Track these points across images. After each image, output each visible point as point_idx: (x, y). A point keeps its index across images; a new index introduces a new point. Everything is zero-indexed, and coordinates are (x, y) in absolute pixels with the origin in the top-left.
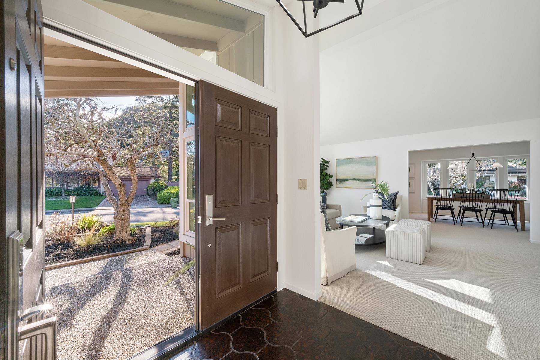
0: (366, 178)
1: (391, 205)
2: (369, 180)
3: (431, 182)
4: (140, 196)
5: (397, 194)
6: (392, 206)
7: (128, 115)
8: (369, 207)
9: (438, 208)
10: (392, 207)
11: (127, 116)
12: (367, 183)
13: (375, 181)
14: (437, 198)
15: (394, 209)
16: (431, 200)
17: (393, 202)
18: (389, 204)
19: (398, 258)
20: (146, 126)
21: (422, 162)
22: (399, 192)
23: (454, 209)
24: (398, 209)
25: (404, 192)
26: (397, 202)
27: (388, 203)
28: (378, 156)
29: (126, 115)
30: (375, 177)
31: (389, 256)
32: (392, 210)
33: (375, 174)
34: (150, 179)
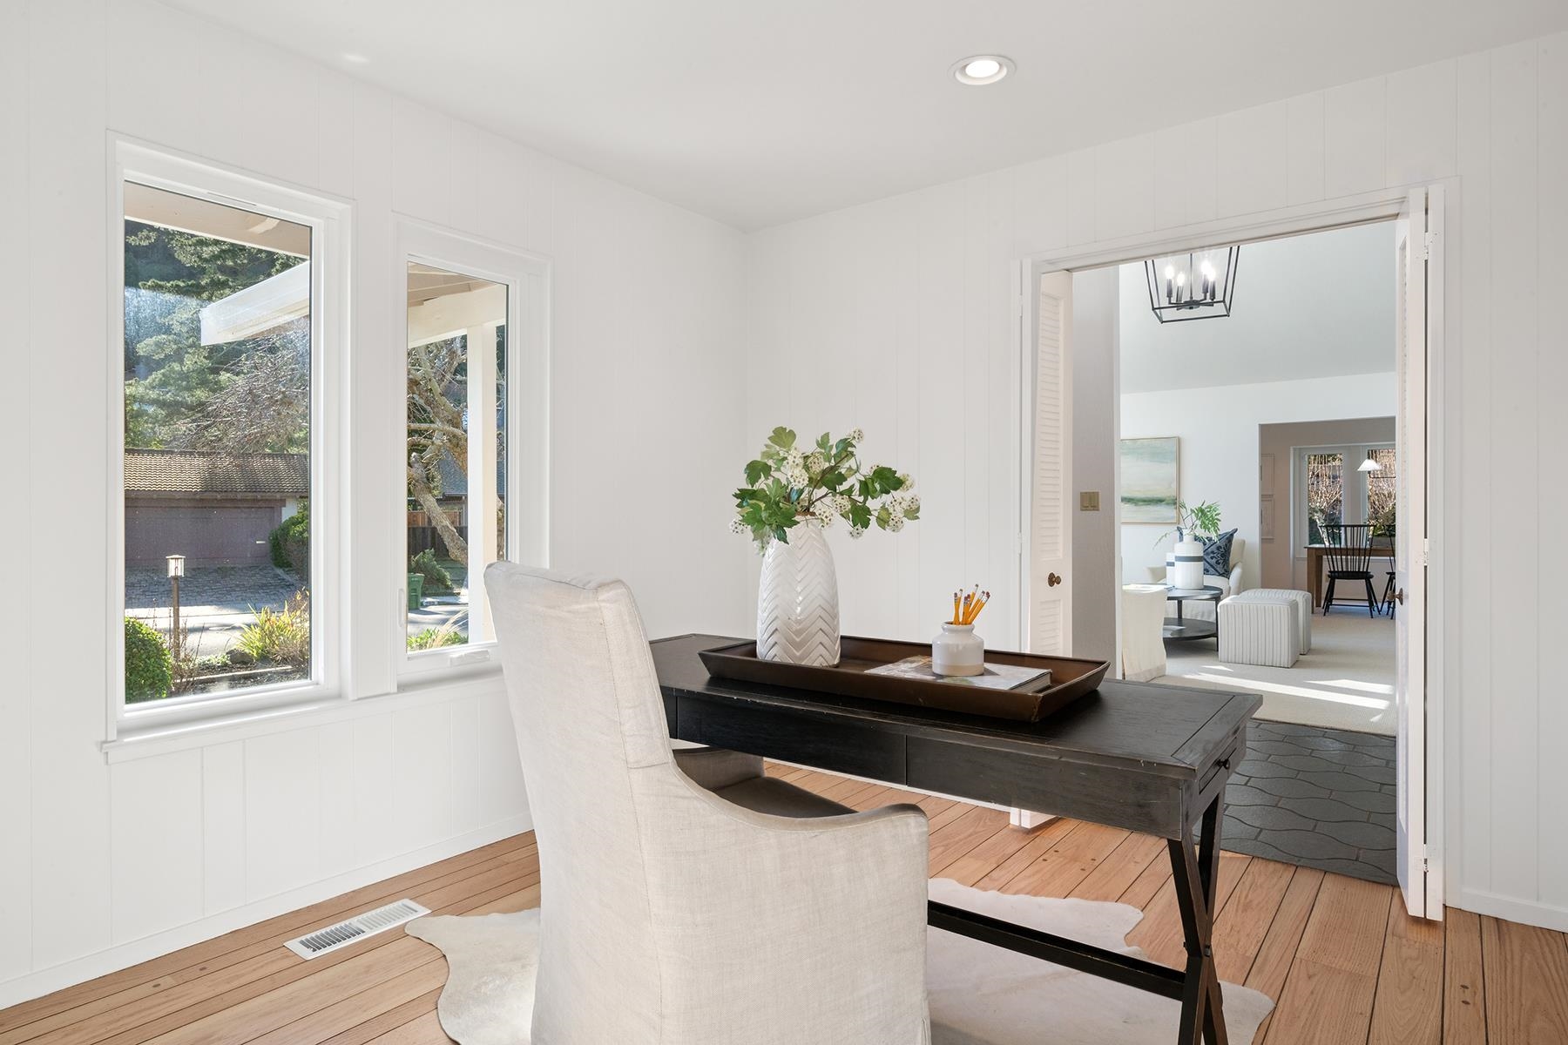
0: (1150, 495)
1: (1218, 563)
2: (1159, 501)
3: (1322, 511)
4: (245, 568)
5: (1232, 535)
6: (1221, 566)
7: (148, 238)
8: (1172, 564)
9: (1334, 576)
10: (1219, 568)
11: (143, 243)
12: (1152, 508)
13: (1175, 502)
14: (1335, 548)
15: (1226, 573)
16: (1316, 557)
17: (1223, 555)
18: (1214, 560)
19: (1244, 662)
20: (230, 287)
21: (1295, 449)
22: (1236, 530)
23: (1372, 577)
24: (1236, 573)
25: (1248, 532)
26: (1233, 558)
27: (1212, 558)
28: (1181, 436)
29: (141, 240)
30: (1172, 493)
31: (1226, 657)
32: (1220, 575)
33: (1174, 486)
34: (283, 502)
